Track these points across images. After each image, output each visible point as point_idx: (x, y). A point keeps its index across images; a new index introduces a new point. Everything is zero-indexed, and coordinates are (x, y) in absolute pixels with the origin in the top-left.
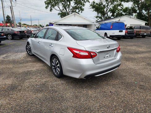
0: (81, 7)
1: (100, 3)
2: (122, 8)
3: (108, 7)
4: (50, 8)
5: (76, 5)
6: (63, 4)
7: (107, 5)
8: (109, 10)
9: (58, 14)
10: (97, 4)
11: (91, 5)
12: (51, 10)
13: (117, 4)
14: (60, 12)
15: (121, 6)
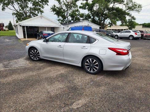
0: (40, 8)
1: (60, 7)
2: (79, 14)
3: (68, 12)
4: (3, 6)
5: (34, 6)
6: (19, 4)
7: (66, 9)
8: (68, 14)
9: (13, 14)
10: (57, 8)
11: (52, 8)
12: (3, 9)
13: (75, 9)
14: (16, 12)
15: (78, 12)
